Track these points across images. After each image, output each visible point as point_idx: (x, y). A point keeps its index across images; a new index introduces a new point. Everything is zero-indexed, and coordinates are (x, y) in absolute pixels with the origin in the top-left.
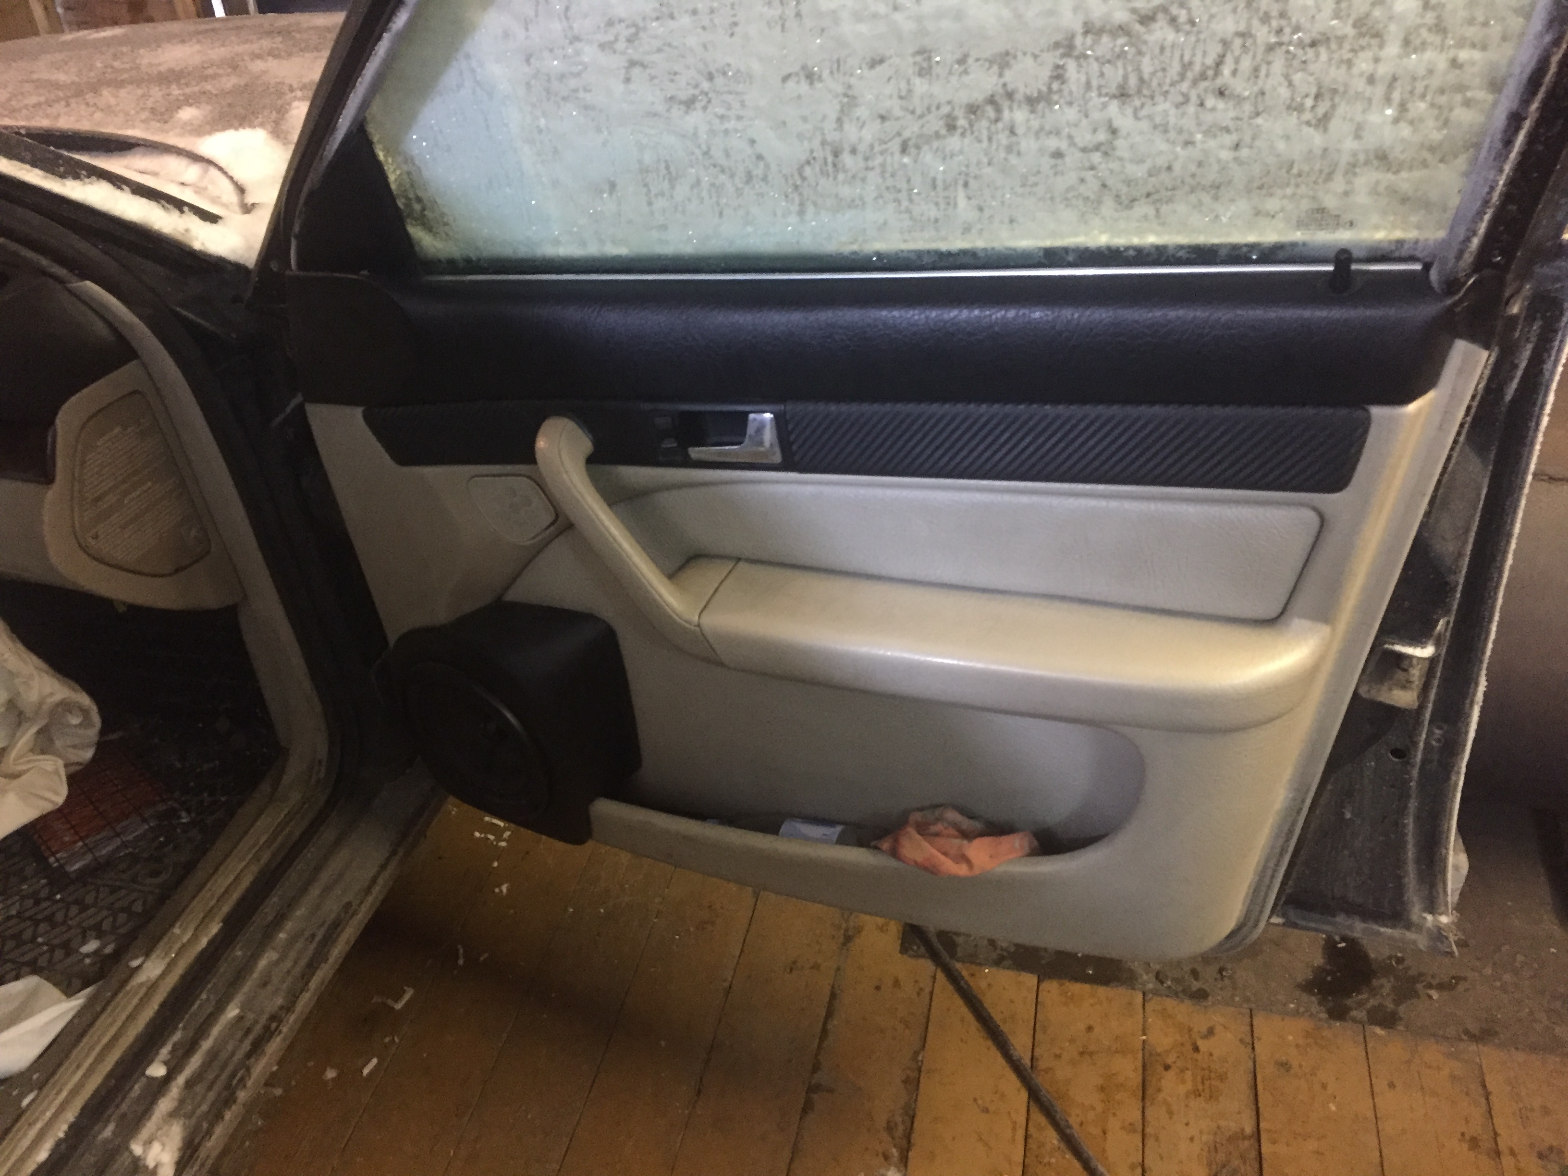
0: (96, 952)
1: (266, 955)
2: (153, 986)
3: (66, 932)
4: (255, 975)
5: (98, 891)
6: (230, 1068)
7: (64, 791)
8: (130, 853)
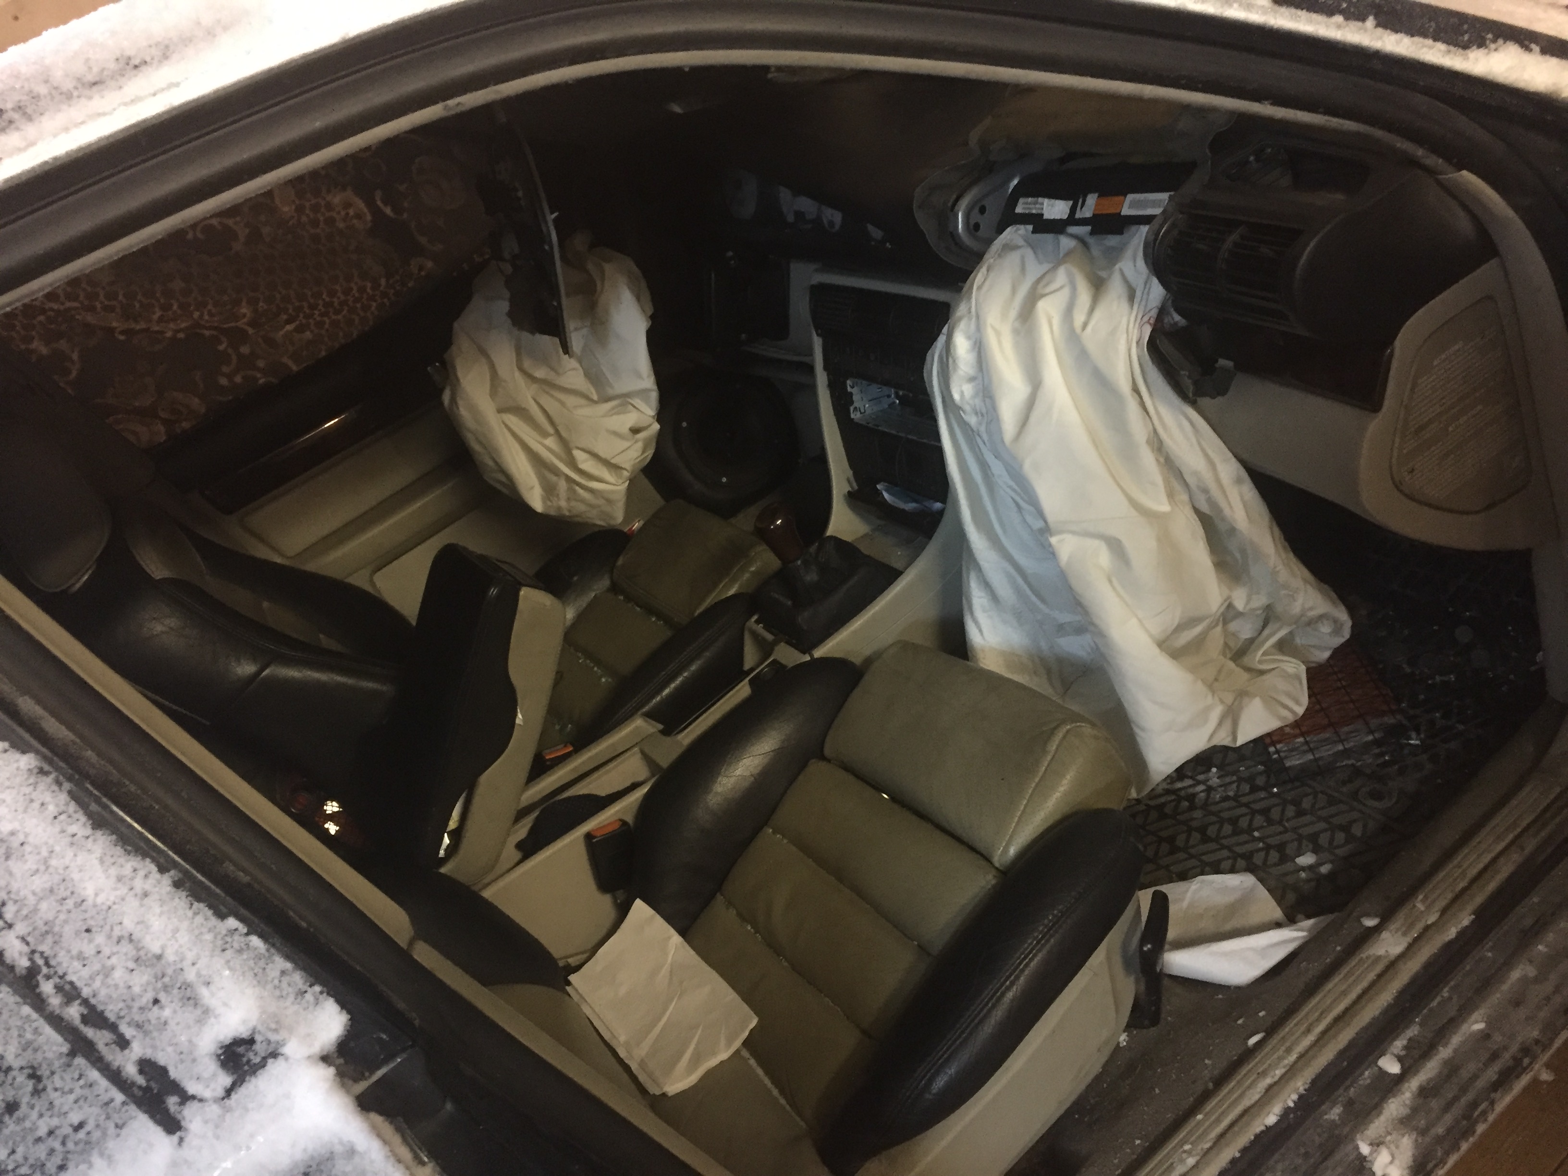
0: (1310, 868)
1: (1521, 966)
2: (1393, 965)
3: (1281, 833)
4: (1505, 987)
5: (1315, 797)
6: (1470, 1096)
7: (1305, 700)
8: (1353, 765)
